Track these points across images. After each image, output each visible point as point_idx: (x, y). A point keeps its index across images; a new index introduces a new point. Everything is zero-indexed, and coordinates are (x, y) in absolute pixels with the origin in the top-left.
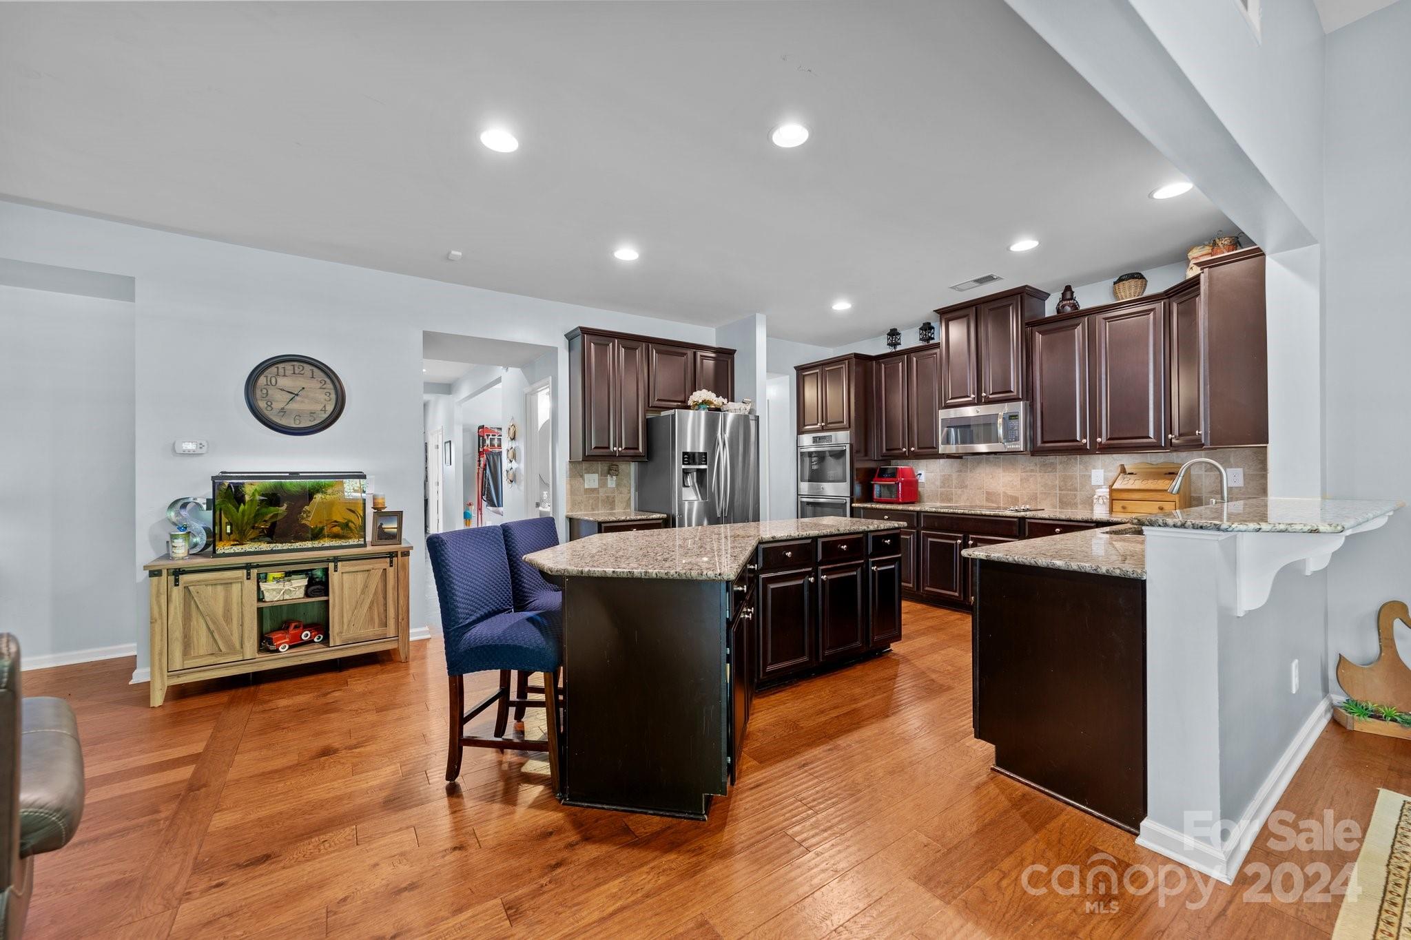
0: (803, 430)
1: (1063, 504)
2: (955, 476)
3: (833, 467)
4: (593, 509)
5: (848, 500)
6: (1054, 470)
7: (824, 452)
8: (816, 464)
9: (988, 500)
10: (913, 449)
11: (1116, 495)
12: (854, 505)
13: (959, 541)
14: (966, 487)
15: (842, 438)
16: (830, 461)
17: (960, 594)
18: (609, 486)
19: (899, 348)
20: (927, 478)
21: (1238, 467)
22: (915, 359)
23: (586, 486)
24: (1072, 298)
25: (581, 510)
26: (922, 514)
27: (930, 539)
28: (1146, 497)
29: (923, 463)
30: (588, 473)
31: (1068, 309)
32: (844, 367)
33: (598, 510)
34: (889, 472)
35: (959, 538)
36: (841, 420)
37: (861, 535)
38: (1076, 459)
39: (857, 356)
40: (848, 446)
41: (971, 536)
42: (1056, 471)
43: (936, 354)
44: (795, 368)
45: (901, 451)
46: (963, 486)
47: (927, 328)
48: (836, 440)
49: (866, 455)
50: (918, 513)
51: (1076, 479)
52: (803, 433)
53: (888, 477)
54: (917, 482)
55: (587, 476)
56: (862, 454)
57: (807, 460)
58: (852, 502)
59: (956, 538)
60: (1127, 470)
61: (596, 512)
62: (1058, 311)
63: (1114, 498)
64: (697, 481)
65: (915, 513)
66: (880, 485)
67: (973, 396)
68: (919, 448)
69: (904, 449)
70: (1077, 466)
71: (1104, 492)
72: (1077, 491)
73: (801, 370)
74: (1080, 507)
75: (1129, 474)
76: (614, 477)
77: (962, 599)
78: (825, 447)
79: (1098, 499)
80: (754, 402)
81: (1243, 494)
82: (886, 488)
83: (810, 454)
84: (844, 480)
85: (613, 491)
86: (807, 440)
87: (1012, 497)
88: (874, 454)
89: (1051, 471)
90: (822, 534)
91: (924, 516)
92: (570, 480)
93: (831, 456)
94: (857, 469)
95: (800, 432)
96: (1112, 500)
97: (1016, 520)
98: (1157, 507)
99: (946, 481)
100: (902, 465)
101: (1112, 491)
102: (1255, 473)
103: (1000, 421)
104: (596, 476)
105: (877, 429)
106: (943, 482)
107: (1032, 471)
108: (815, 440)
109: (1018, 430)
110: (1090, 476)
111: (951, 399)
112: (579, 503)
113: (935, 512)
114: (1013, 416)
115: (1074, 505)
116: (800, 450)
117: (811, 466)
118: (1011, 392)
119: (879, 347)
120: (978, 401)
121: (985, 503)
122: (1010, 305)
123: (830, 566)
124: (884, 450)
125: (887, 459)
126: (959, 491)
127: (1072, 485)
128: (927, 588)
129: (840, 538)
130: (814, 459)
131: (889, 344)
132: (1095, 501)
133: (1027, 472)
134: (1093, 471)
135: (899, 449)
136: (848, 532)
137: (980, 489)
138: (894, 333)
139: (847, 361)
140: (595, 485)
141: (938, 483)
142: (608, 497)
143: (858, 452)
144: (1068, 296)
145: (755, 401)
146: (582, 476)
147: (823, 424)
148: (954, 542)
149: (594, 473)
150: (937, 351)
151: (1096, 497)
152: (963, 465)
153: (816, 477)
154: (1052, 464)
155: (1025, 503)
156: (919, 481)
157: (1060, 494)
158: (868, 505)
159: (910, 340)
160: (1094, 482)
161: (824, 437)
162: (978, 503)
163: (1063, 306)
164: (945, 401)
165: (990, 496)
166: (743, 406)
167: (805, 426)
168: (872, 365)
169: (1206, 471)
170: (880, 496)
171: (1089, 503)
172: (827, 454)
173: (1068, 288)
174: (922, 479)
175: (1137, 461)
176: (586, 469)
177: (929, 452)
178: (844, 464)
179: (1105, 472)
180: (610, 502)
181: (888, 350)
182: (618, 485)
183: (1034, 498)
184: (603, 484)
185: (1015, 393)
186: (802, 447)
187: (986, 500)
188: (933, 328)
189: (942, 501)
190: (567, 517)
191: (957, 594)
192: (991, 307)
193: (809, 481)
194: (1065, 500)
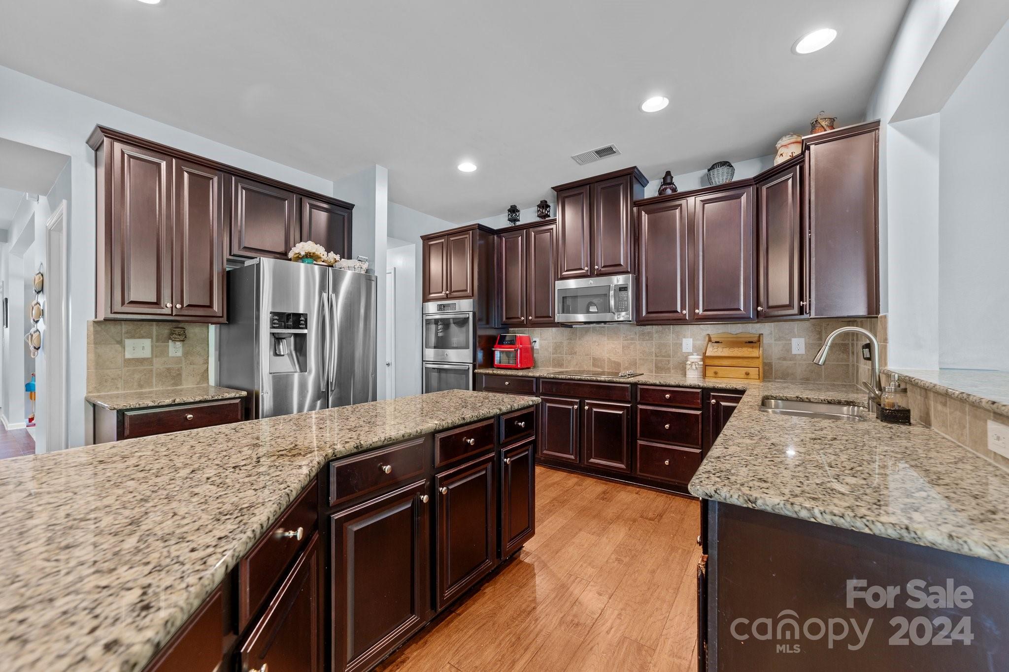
0: (428, 298)
1: (659, 369)
2: (565, 343)
3: (457, 335)
4: (141, 386)
5: (471, 366)
6: (651, 338)
7: (448, 319)
8: (441, 332)
9: (594, 365)
10: (530, 318)
11: (708, 362)
12: (476, 371)
13: (576, 407)
14: (576, 353)
15: (465, 306)
16: (454, 328)
17: (576, 457)
18: (170, 355)
19: (518, 223)
20: (540, 345)
21: (800, 337)
22: (533, 234)
23: (128, 355)
24: (671, 183)
25: (117, 388)
26: (541, 380)
27: (548, 405)
28: (734, 363)
29: (538, 330)
30: (133, 337)
31: (669, 192)
32: (468, 237)
33: (151, 386)
34: (507, 339)
35: (576, 403)
36: (465, 288)
37: (492, 421)
38: (669, 329)
39: (480, 227)
40: (471, 314)
41: (587, 401)
42: (652, 340)
43: (552, 229)
44: (422, 237)
45: (519, 320)
46: (573, 353)
47: (544, 205)
48: (460, 308)
49: (488, 322)
50: (538, 378)
51: (669, 346)
52: (429, 300)
53: (508, 344)
54: (532, 348)
55: (128, 342)
56: (484, 322)
57: (433, 327)
58: (474, 368)
59: (572, 404)
60: (712, 339)
61: (148, 390)
62: (660, 194)
63: (707, 364)
64: (296, 349)
65: (534, 380)
66: (501, 352)
67: (586, 268)
68: (536, 317)
69: (523, 318)
70: (670, 334)
71: (695, 358)
72: (670, 357)
73: (426, 239)
74: (672, 371)
75: (716, 342)
76: (179, 344)
77: (578, 462)
78: (449, 315)
79: (691, 365)
80: (372, 261)
81: (805, 360)
82: (505, 353)
83: (436, 322)
84: (467, 347)
85: (178, 360)
86: (432, 308)
87: (615, 362)
88: (495, 322)
89: (649, 340)
90: (441, 428)
91: (543, 382)
92: (96, 348)
93: (454, 323)
94: (480, 337)
95: (425, 299)
96: (705, 366)
97: (628, 386)
98: (744, 373)
99: (557, 347)
100: (521, 333)
101: (705, 358)
102: (814, 342)
103: (612, 293)
104: (147, 343)
105: (498, 299)
106: (555, 349)
107: (632, 339)
108: (441, 308)
109: (627, 300)
110: (681, 344)
111: (567, 271)
112: (113, 379)
113: (553, 378)
114: (623, 288)
115: (668, 370)
116: (426, 318)
117: (437, 333)
118: (620, 265)
119: (500, 222)
120: (591, 274)
121: (592, 369)
122: (621, 184)
123: (451, 471)
124: (504, 319)
125: (506, 326)
126: (569, 357)
127: (666, 352)
128: (545, 452)
129: (466, 428)
130: (440, 327)
131: (509, 220)
132: (688, 367)
133: (627, 340)
134: (684, 339)
135: (518, 318)
136: (476, 419)
137: (587, 355)
138: (513, 210)
139: (471, 232)
140: (147, 353)
141: (551, 350)
142: (168, 369)
143: (480, 320)
144: (669, 181)
145: (374, 261)
146: (121, 343)
147: (447, 292)
148: (571, 407)
149: (142, 337)
150: (553, 226)
151: (689, 362)
152: (573, 333)
153: (442, 344)
154: (649, 333)
155: (627, 369)
156: (535, 348)
157: (656, 360)
158: (490, 371)
159: (528, 216)
160: (684, 350)
161: (448, 305)
162: (585, 368)
163: (666, 189)
164: (561, 273)
165: (596, 361)
166: (358, 264)
167: (430, 294)
168: (494, 238)
169: (775, 340)
170: (500, 363)
171: (682, 369)
172: (451, 321)
173: (668, 173)
174: (537, 346)
175: (720, 331)
176: (127, 333)
177: (546, 321)
178: (468, 331)
179: (693, 341)
180: (175, 376)
181: (508, 224)
182: (186, 354)
183: (634, 364)
184: (159, 351)
185: (625, 266)
186: (428, 314)
187: (593, 366)
188: (549, 206)
189: (555, 366)
190: (87, 400)
191: (573, 457)
192: (604, 186)
193: (435, 347)
194: (660, 365)
